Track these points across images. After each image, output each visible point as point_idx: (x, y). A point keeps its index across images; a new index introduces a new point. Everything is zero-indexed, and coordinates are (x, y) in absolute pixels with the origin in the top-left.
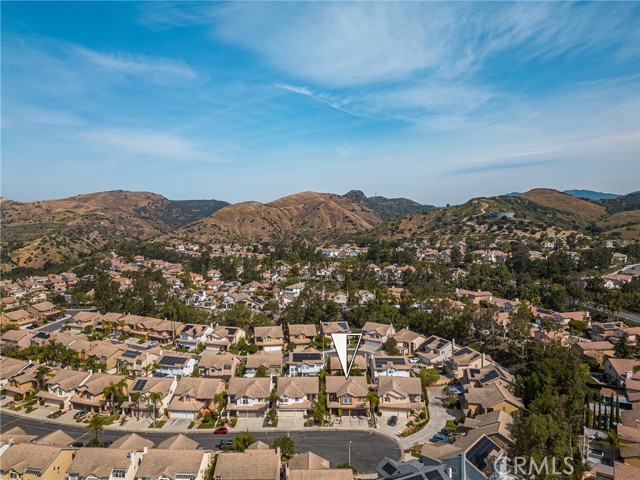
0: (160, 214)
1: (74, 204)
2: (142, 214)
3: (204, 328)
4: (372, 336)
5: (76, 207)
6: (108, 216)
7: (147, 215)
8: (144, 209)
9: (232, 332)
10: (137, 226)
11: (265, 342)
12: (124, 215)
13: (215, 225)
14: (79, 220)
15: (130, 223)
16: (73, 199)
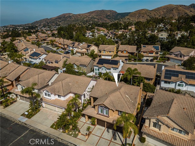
0: (114, 17)
1: (89, 14)
2: (108, 17)
3: (79, 44)
4: (177, 55)
5: (89, 15)
6: (97, 17)
7: (110, 17)
8: (109, 16)
9: (89, 46)
10: (106, 21)
11: (102, 53)
12: (102, 17)
13: (129, 19)
14: (87, 18)
15: (103, 20)
16: (89, 13)
